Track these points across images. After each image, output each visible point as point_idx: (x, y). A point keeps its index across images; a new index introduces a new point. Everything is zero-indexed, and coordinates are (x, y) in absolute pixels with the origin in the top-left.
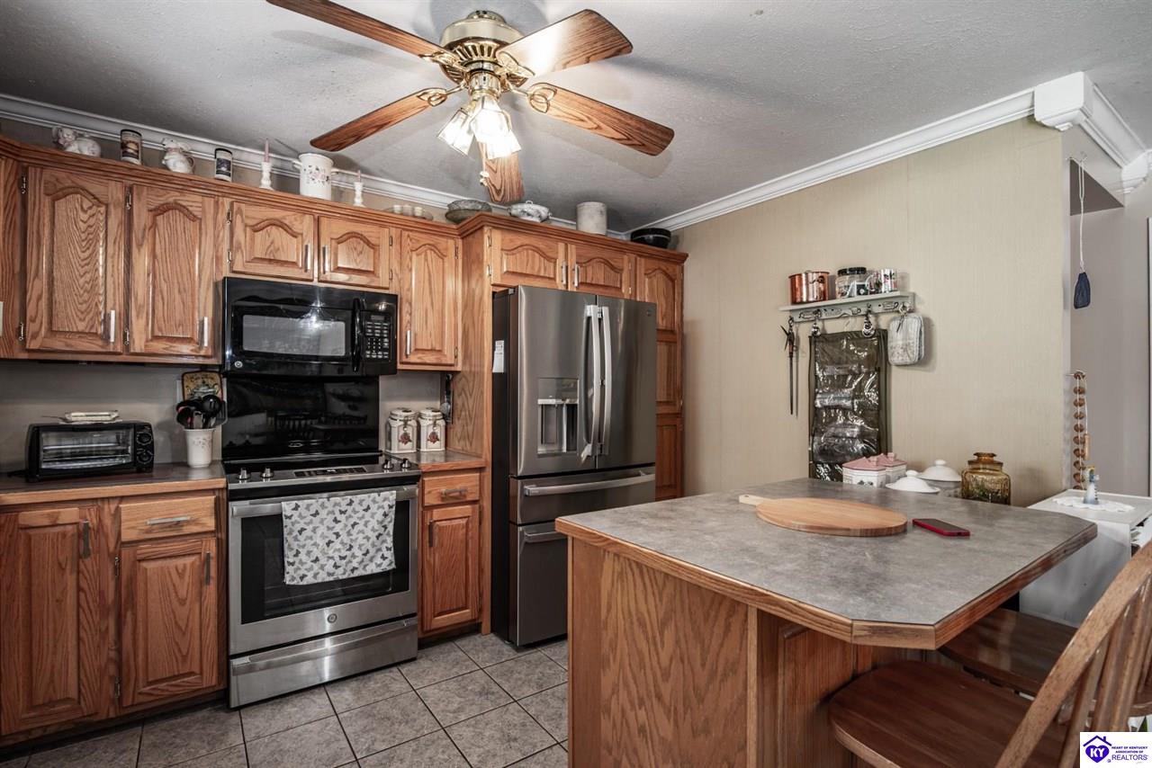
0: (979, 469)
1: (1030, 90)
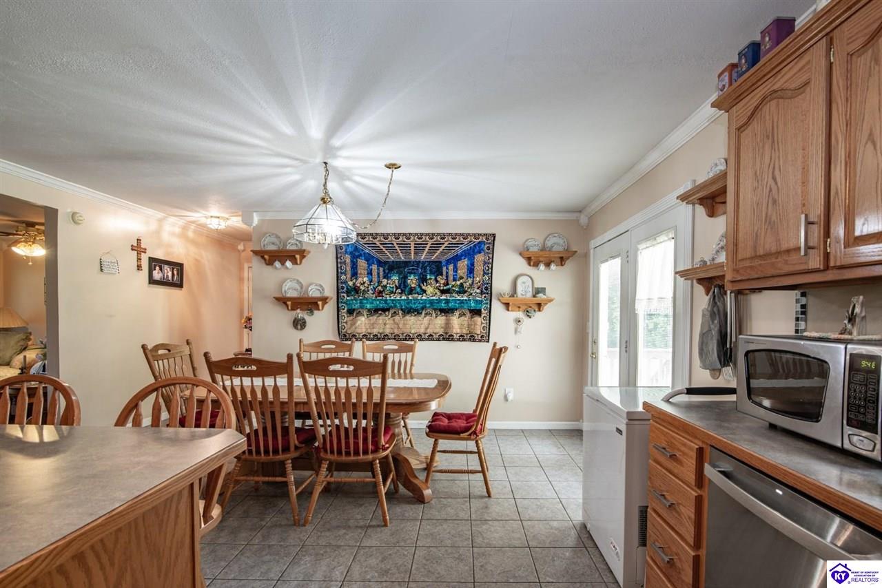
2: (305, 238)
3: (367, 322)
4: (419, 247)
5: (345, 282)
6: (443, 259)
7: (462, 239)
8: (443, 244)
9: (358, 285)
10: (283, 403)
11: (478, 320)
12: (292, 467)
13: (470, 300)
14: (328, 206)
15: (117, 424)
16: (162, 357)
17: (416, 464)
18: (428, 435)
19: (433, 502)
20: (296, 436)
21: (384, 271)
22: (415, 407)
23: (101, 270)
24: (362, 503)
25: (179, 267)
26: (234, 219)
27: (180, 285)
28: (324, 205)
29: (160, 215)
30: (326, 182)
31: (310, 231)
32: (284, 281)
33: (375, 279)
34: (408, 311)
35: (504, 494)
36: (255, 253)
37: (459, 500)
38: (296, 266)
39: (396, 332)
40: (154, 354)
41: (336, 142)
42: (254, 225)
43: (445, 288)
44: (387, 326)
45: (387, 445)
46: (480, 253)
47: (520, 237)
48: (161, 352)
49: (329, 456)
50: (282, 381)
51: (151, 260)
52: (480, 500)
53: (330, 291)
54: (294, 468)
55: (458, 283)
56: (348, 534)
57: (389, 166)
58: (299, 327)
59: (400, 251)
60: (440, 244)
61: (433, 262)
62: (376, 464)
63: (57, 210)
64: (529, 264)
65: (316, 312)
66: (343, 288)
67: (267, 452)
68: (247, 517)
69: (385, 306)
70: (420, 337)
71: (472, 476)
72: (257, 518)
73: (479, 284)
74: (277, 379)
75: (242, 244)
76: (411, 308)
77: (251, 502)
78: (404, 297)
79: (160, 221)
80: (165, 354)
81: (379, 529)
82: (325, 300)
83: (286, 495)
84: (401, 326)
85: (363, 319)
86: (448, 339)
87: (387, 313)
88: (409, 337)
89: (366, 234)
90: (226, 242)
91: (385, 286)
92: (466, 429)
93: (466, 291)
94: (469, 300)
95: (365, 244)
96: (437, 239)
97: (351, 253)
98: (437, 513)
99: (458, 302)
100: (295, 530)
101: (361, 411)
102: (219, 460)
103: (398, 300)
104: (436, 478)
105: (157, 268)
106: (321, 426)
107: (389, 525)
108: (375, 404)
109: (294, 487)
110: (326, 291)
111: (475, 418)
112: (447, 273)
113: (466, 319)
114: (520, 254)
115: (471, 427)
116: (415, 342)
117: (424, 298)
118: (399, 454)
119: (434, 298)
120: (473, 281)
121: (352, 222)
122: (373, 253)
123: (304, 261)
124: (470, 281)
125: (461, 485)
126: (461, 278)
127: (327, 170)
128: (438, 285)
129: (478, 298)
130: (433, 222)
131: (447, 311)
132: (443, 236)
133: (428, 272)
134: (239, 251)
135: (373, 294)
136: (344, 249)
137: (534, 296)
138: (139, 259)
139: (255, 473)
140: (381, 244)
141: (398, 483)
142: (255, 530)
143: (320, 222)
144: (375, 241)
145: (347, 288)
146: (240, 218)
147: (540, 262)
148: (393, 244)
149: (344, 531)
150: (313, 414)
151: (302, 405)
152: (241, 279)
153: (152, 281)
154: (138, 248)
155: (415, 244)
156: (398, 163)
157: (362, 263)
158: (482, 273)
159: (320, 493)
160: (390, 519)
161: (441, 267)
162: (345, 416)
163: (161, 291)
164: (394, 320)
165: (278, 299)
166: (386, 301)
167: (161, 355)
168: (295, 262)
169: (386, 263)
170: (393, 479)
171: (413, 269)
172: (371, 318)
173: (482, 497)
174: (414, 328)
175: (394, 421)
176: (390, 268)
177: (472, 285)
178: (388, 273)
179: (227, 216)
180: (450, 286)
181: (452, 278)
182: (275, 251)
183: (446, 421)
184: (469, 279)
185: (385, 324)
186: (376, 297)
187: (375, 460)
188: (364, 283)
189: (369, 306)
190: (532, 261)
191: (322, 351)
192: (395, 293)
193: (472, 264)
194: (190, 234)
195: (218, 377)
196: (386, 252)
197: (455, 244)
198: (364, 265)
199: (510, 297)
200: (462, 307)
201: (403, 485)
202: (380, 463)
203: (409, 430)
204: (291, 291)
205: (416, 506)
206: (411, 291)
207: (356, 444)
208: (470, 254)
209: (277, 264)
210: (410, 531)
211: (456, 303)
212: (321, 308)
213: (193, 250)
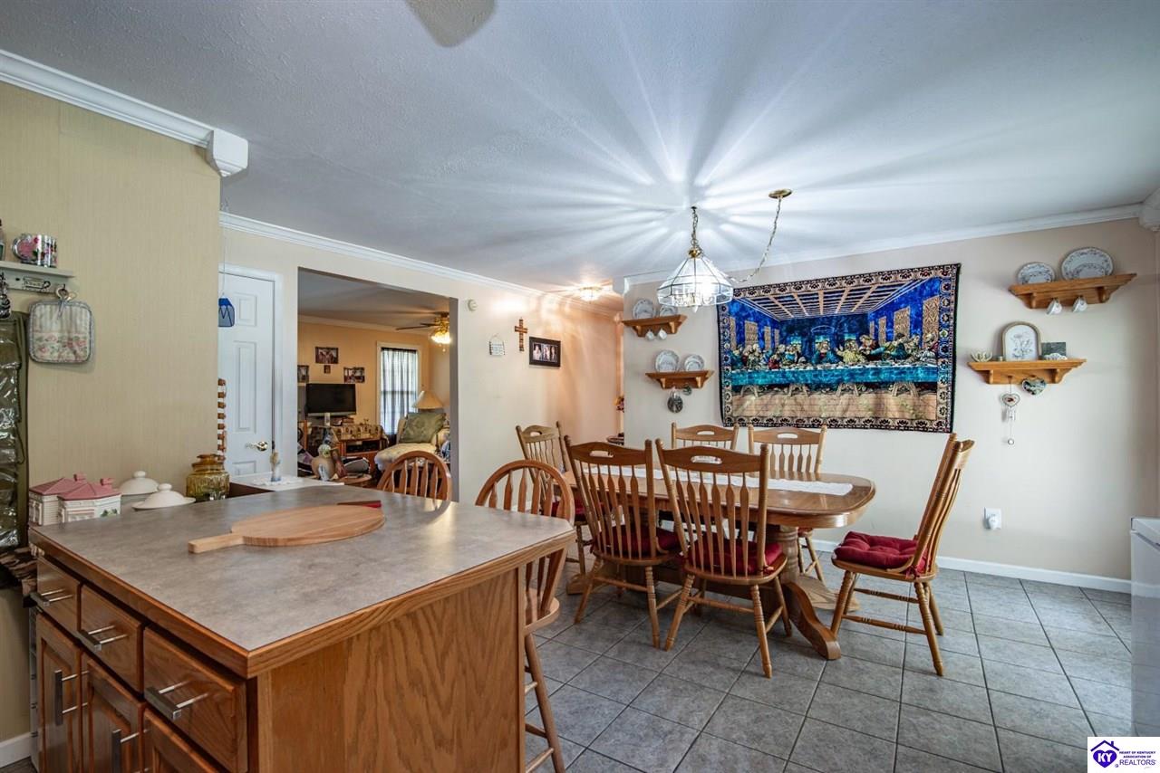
0: (207, 470)
1: (211, 128)
2: (673, 302)
3: (759, 402)
4: (831, 297)
5: (730, 352)
6: (869, 311)
7: (900, 279)
8: (869, 288)
9: (746, 354)
10: (642, 499)
11: (932, 398)
12: (653, 575)
13: (916, 369)
14: (697, 260)
15: (477, 504)
16: (535, 440)
17: (817, 600)
18: (834, 562)
19: (842, 660)
20: (657, 539)
21: (780, 333)
22: (812, 520)
23: (491, 353)
24: (740, 638)
25: (556, 345)
26: (606, 288)
27: (557, 364)
28: (693, 259)
29: (538, 293)
30: (694, 231)
31: (677, 293)
32: (658, 354)
33: (769, 345)
34: (815, 387)
35: (968, 677)
36: (627, 323)
37: (884, 668)
38: (670, 335)
39: (799, 415)
40: (526, 436)
41: (702, 180)
42: (626, 291)
43: (873, 352)
44: (787, 408)
45: (771, 568)
46: (932, 295)
47: (1009, 264)
48: (533, 434)
49: (695, 570)
50: (641, 472)
51: (532, 339)
52: (921, 675)
53: (710, 364)
54: (657, 578)
55: (895, 343)
56: (715, 674)
57: (774, 196)
58: (675, 409)
59: (802, 306)
60: (864, 289)
61: (854, 316)
62: (754, 590)
63: (457, 300)
64: (1030, 306)
65: (694, 390)
66: (726, 359)
67: (625, 554)
68: (606, 624)
69: (783, 381)
70: (834, 424)
71: (911, 637)
72: (615, 627)
73: (931, 343)
74: (635, 469)
75: (618, 314)
76: (821, 382)
77: (613, 609)
78: (810, 368)
79: (539, 299)
80: (536, 437)
81: (757, 679)
82: (704, 375)
83: (646, 608)
84: (806, 407)
85: (753, 398)
86: (879, 427)
87: (786, 390)
88: (817, 423)
89: (755, 288)
90: (601, 314)
91: (783, 355)
92: (897, 563)
93: (909, 356)
94: (914, 368)
95: (754, 300)
96: (858, 284)
97: (737, 314)
98: (845, 679)
99: (895, 372)
100: (654, 653)
101: (746, 519)
102: (544, 550)
103: (801, 371)
104: (852, 629)
105: (537, 348)
106: (686, 530)
107: (771, 676)
108: (752, 510)
109: (655, 600)
110: (705, 363)
111: (915, 548)
112: (876, 330)
113: (911, 397)
114: (1011, 290)
115: (904, 562)
116: (823, 430)
117: (840, 367)
118: (794, 584)
119: (856, 367)
120: (921, 339)
121: (726, 276)
122: (766, 311)
123: (679, 329)
124: (916, 339)
125: (892, 647)
126: (901, 336)
127: (696, 216)
128: (861, 348)
129: (929, 365)
130: (851, 259)
131: (876, 386)
132: (868, 278)
133: (846, 331)
134: (614, 322)
135: (766, 365)
136: (727, 310)
137: (1041, 358)
138: (521, 340)
139: (617, 577)
140: (776, 298)
141: (791, 622)
142: (612, 642)
143: (688, 280)
144: (768, 295)
145: (732, 359)
146: (611, 286)
147: (1052, 299)
148: (792, 297)
149: (711, 669)
150: (676, 515)
151: (664, 503)
152: (617, 355)
153: (533, 362)
154: (520, 329)
155: (825, 293)
156: (787, 188)
157: (750, 326)
158: (937, 326)
159: (684, 614)
160: (774, 670)
161: (867, 323)
162: (725, 523)
163: (541, 370)
164: (795, 399)
165: (650, 376)
166: (784, 374)
167: (533, 438)
168: (669, 331)
169: (782, 322)
170: (782, 614)
171: (823, 328)
172: (764, 397)
173: (926, 672)
174: (826, 410)
175: (785, 537)
176: (789, 329)
177: (918, 346)
178: (787, 336)
179: (599, 286)
180: (882, 349)
181: (884, 337)
182: (648, 320)
183: (867, 546)
184: (914, 336)
185: (783, 405)
186: (770, 369)
187: (753, 585)
188: (754, 351)
189: (760, 381)
190: (1035, 298)
191: (700, 438)
192: (797, 363)
193: (920, 314)
194: (567, 309)
195: (577, 463)
196: (783, 308)
197: (888, 286)
198: (753, 327)
199: (991, 360)
200: (902, 380)
201: (799, 628)
202: (760, 590)
203: (815, 554)
204: (665, 365)
205: (815, 661)
206: (821, 358)
207: (728, 559)
208: (916, 298)
209: (650, 335)
210: (800, 692)
211: (891, 373)
212: (699, 385)
213: (569, 325)
